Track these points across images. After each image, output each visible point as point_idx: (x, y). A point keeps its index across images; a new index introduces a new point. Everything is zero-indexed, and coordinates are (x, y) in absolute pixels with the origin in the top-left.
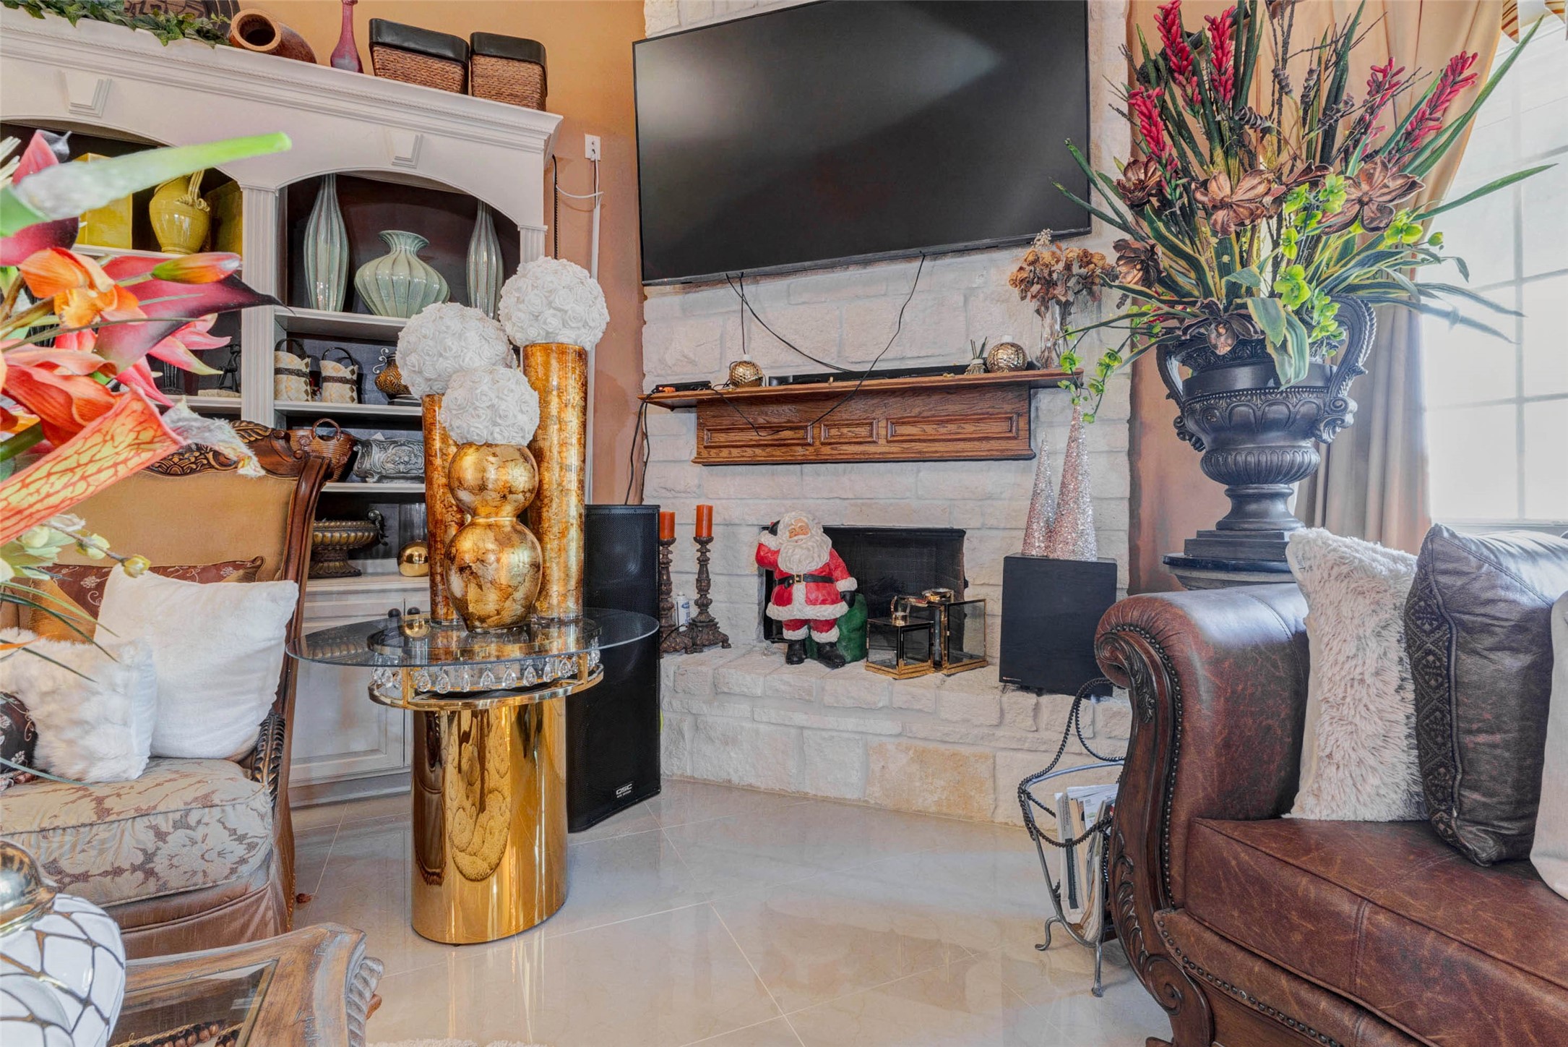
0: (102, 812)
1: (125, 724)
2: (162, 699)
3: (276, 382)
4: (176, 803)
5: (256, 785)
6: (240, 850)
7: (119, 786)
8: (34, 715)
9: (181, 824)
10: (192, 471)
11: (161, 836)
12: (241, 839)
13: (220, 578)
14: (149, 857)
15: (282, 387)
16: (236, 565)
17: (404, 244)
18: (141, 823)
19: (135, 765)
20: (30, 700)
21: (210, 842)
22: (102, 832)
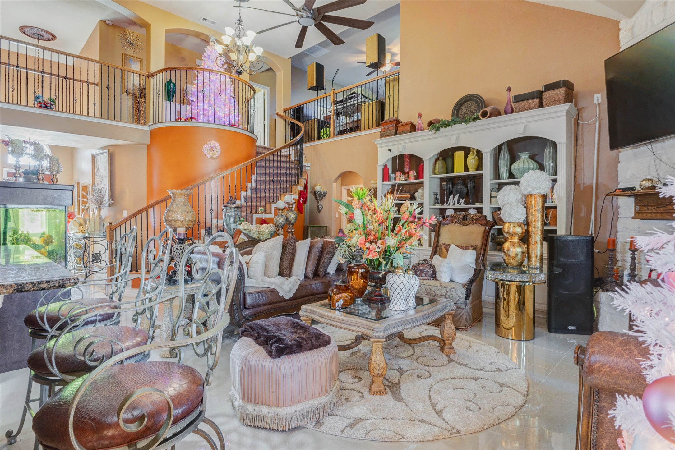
0: (441, 285)
1: (446, 273)
2: (452, 270)
3: (491, 199)
4: (450, 287)
5: (463, 289)
6: (458, 298)
7: (444, 283)
8: (436, 269)
9: (450, 290)
10: (468, 225)
11: (447, 291)
12: (458, 296)
13: (468, 249)
14: (446, 294)
15: (492, 201)
16: (472, 246)
17: (524, 155)
18: (445, 289)
19: (447, 280)
20: (436, 267)
21: (454, 295)
22: (440, 288)
